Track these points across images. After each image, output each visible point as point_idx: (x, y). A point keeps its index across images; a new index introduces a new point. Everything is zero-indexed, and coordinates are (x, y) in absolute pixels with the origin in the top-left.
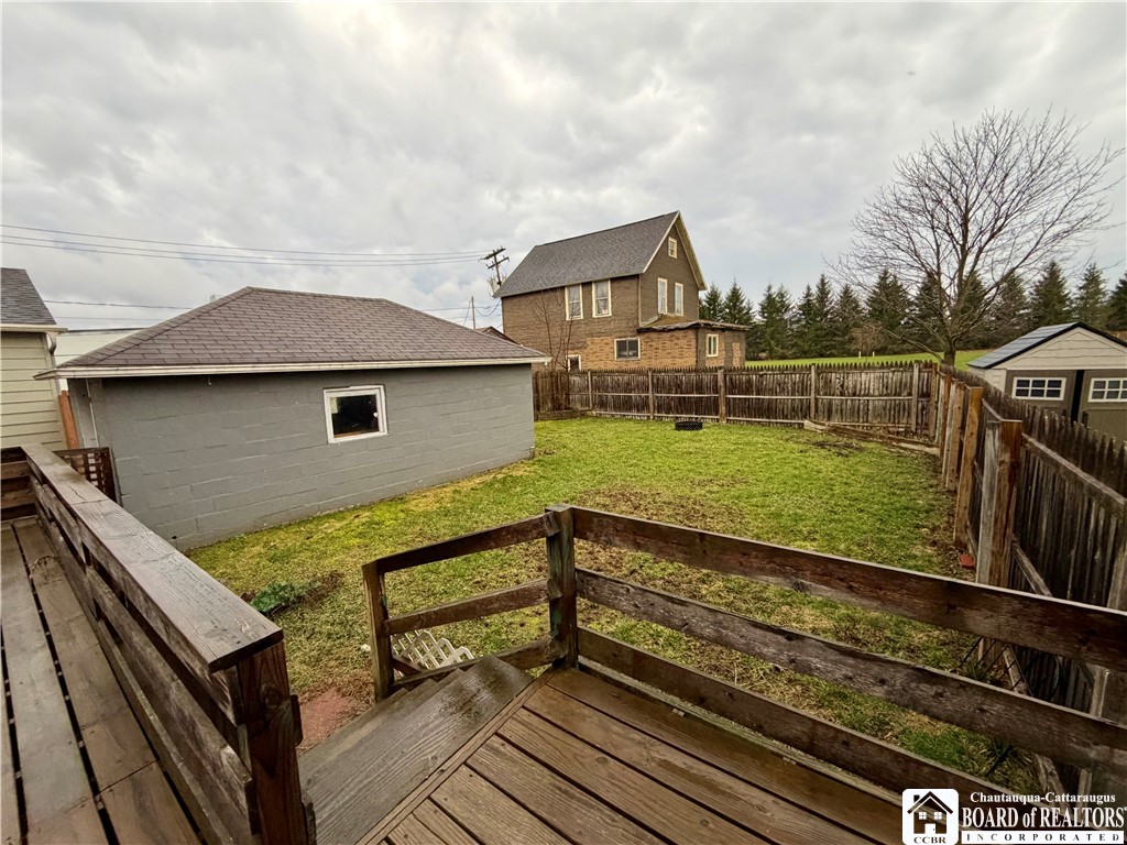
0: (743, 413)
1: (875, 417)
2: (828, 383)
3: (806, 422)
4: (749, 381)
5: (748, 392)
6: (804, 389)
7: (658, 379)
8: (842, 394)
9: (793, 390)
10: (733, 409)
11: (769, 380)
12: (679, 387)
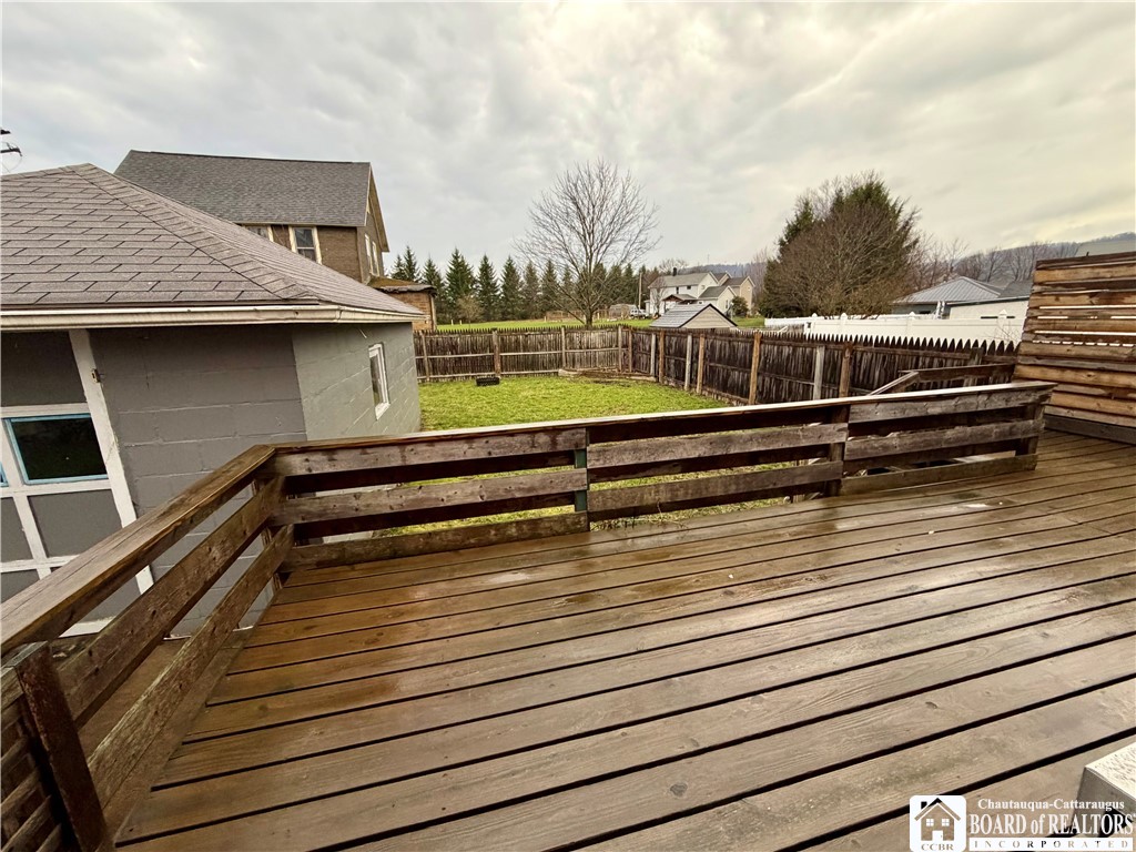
0: (513, 368)
1: (600, 363)
2: (572, 340)
3: (560, 371)
4: (517, 341)
5: (517, 350)
6: (557, 346)
7: (431, 341)
8: (581, 348)
9: (550, 346)
10: (507, 365)
11: (532, 339)
12: (453, 348)
